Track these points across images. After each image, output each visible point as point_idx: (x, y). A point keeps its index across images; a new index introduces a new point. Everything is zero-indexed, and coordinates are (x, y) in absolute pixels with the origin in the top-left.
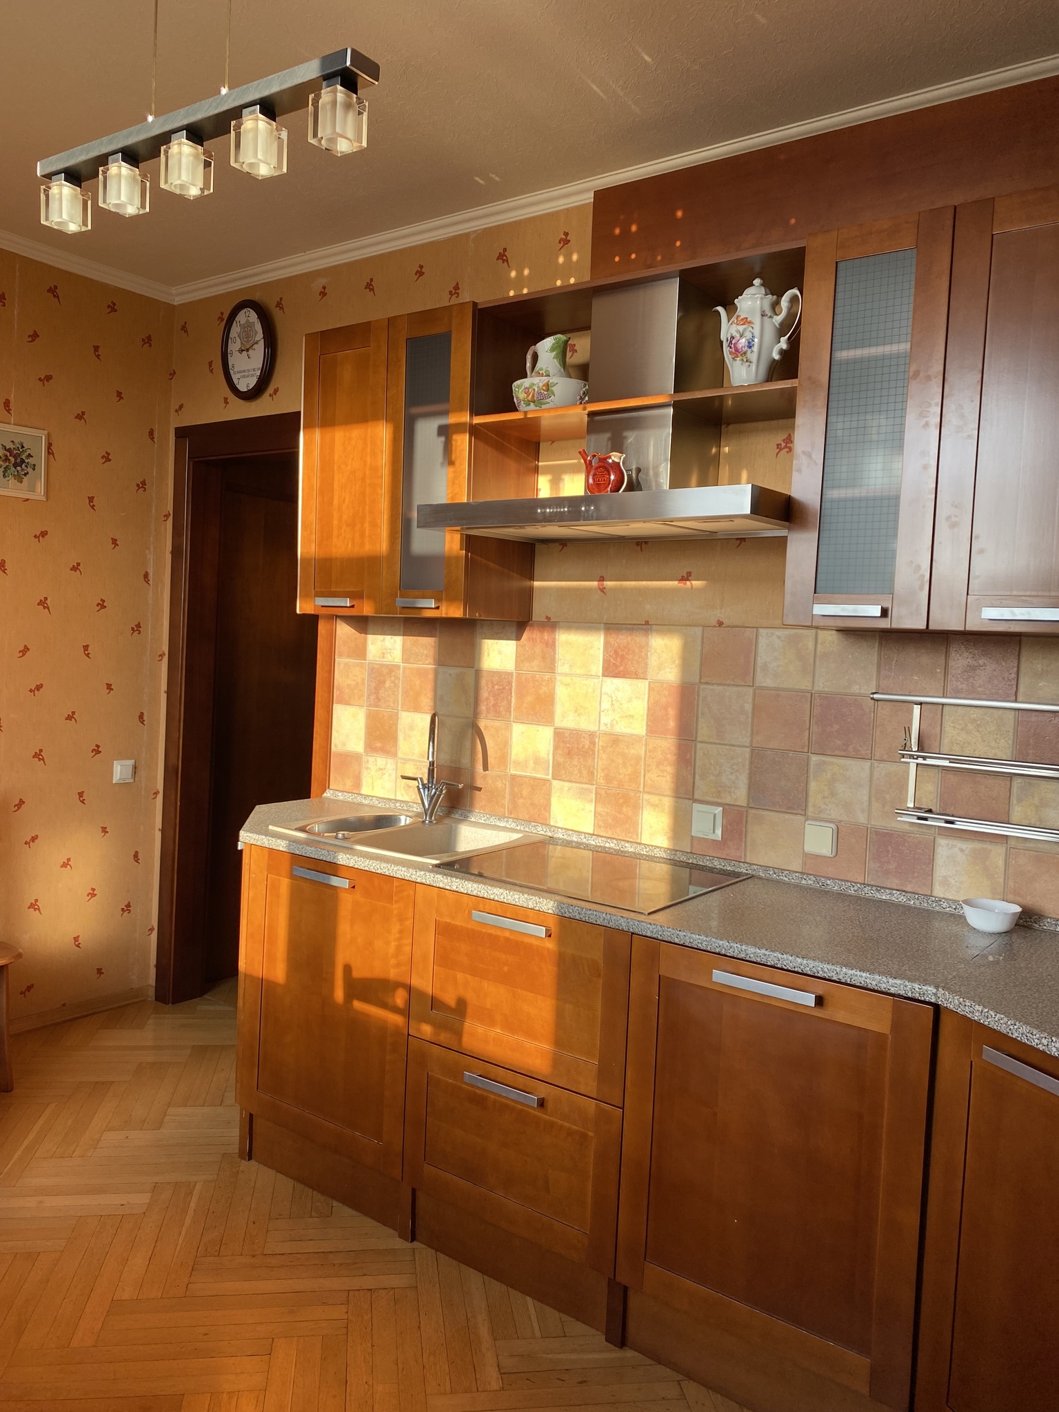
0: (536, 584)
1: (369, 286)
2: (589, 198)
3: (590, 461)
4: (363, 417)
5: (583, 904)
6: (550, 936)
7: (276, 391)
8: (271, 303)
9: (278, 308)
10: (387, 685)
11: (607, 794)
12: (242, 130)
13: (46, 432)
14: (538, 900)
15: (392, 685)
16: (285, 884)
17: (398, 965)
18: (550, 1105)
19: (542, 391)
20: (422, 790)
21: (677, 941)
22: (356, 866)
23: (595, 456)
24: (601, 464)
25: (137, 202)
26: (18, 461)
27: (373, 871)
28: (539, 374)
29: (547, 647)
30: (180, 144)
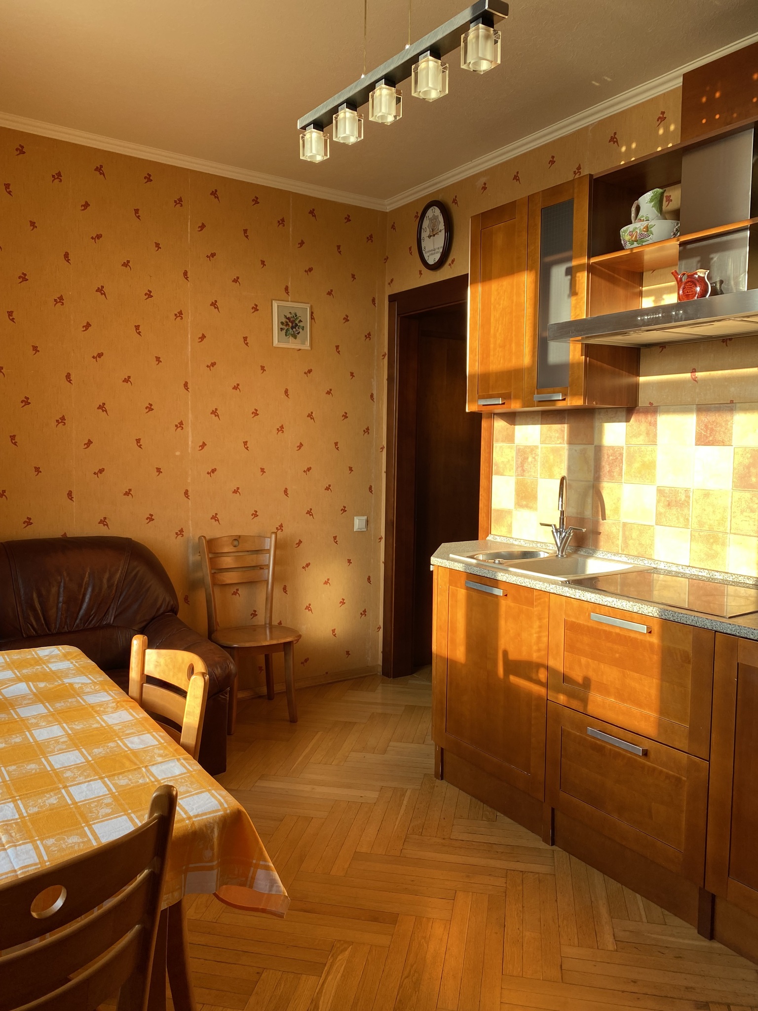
0: (642, 379)
1: (516, 178)
2: (679, 82)
3: (681, 279)
4: (511, 270)
5: (676, 610)
6: (650, 632)
7: (453, 261)
8: (449, 201)
9: (454, 204)
10: (530, 459)
11: (700, 535)
12: (418, 71)
13: (309, 305)
14: (641, 606)
15: (533, 460)
16: (462, 593)
17: (539, 650)
18: (652, 755)
19: (643, 232)
20: (555, 533)
21: (752, 637)
22: (507, 581)
23: (684, 274)
24: (689, 279)
25: (356, 133)
26: (294, 325)
27: (519, 584)
28: (640, 220)
29: (650, 425)
30: (380, 89)
